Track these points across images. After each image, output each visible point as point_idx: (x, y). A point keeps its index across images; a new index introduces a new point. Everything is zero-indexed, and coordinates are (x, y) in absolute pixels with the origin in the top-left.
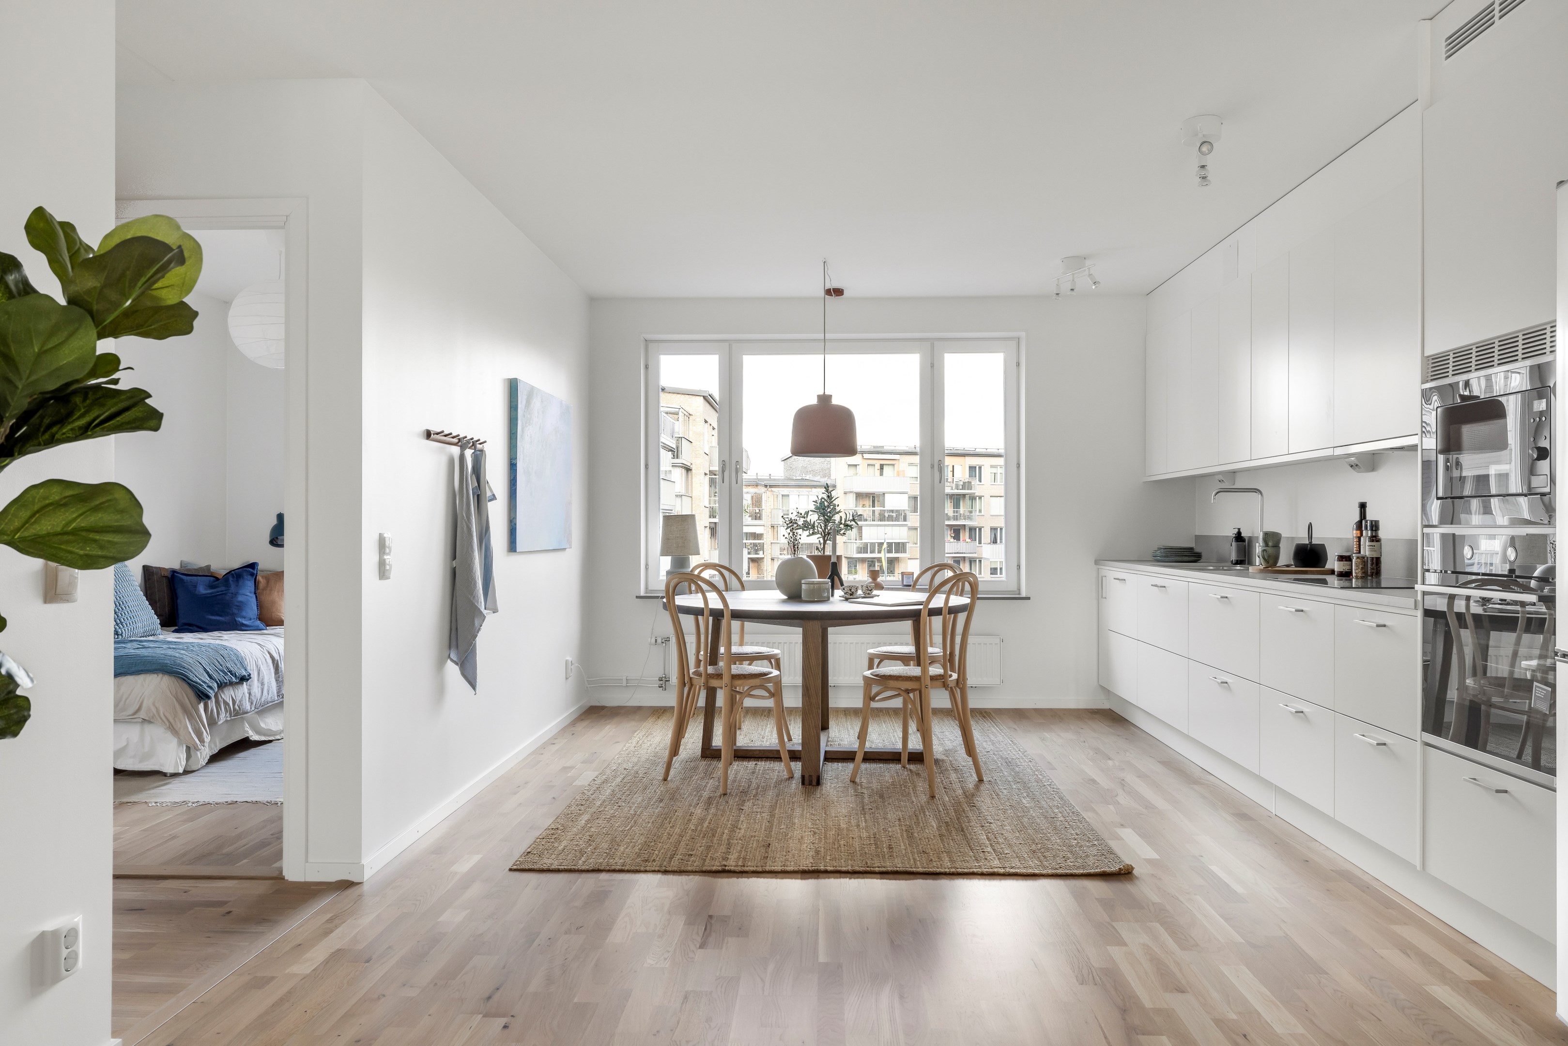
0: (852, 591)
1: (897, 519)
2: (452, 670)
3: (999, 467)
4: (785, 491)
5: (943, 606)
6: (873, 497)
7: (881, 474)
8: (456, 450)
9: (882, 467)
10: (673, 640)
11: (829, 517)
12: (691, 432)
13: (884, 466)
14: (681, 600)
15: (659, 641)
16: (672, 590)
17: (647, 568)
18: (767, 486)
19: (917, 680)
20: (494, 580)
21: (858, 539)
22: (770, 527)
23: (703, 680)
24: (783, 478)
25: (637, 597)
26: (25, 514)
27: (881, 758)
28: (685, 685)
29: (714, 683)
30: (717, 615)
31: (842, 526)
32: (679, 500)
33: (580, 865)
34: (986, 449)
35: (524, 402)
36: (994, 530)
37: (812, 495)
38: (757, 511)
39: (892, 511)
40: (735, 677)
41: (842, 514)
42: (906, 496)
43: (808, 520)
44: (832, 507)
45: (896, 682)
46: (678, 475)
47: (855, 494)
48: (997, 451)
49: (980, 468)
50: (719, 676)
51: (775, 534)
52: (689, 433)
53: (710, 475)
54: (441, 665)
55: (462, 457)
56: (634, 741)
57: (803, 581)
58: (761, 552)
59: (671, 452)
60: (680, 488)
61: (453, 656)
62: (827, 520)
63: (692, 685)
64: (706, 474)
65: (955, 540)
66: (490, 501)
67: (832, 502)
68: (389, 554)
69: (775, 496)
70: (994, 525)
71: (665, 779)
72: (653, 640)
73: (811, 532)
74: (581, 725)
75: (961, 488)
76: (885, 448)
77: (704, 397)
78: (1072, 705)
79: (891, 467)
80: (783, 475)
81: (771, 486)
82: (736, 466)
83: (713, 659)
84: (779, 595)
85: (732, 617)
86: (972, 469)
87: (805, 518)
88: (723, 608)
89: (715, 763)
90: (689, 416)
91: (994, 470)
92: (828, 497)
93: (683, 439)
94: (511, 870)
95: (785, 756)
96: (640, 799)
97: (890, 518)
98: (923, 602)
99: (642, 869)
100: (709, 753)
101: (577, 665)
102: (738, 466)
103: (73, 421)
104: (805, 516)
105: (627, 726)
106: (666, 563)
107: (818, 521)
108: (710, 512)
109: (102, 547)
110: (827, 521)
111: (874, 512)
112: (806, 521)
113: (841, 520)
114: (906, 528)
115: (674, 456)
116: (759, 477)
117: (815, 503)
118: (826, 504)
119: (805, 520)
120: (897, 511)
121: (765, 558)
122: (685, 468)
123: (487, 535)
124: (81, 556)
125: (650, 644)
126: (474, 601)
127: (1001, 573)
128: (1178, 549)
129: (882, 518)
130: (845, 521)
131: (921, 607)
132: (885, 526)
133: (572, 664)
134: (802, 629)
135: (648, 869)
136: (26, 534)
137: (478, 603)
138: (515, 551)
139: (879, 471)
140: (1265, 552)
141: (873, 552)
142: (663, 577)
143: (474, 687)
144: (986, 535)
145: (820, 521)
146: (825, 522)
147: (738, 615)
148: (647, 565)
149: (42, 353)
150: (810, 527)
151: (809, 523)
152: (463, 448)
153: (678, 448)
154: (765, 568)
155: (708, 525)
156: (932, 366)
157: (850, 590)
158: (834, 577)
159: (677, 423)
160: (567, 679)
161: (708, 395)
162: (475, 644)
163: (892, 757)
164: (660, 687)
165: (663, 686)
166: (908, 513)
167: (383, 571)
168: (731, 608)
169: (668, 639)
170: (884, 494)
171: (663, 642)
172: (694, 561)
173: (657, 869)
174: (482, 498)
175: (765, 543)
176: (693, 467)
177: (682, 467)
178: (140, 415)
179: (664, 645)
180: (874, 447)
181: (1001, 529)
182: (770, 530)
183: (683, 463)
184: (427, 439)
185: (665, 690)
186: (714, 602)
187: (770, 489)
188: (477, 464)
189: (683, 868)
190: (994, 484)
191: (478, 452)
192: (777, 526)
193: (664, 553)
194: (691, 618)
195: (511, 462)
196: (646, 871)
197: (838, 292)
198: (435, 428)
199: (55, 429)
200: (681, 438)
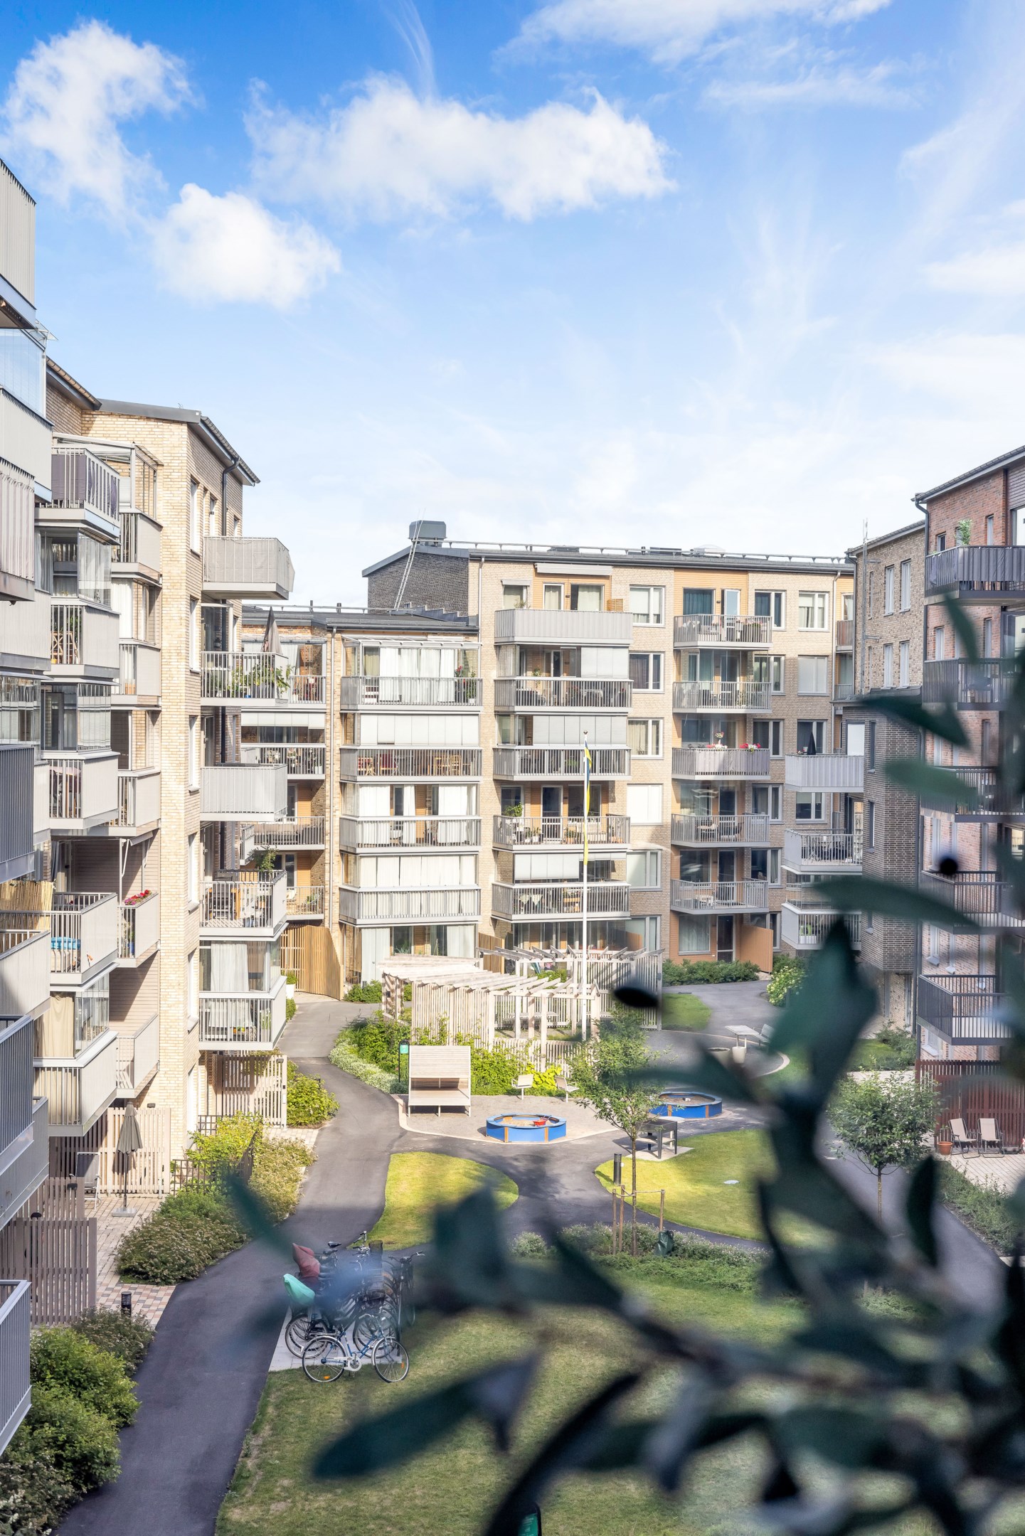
1: (606, 703)
3: (817, 594)
4: (370, 640)
6: (557, 655)
7: (573, 606)
9: (575, 590)
12: (160, 505)
13: (580, 590)
18: (332, 628)
21: (523, 742)
22: (339, 715)
24: (366, 612)
32: (129, 655)
34: (790, 558)
36: (804, 725)
37: (427, 648)
38: (312, 681)
39: (595, 684)
42: (625, 654)
46: (124, 598)
47: (518, 648)
48: (811, 560)
49: (778, 596)
51: (349, 729)
52: (153, 507)
53: (203, 601)
58: (319, 769)
59: (109, 547)
60: (126, 629)
64: (193, 600)
65: (726, 747)
69: (350, 650)
70: (805, 716)
75: (739, 637)
76: (581, 551)
77: (192, 428)
79: (595, 595)
80: (366, 606)
81: (340, 630)
86: (762, 597)
90: (155, 468)
91: (807, 602)
93: (139, 519)
97: (592, 699)
108: (203, 683)
111: (557, 684)
114: (624, 720)
115: (116, 555)
116: (315, 610)
120: (605, 685)
121: (328, 780)
122: (143, 583)
127: (818, 815)
129: (574, 699)
132: (581, 715)
139: (569, 599)
141: (554, 768)
144: (789, 734)
153: (126, 537)
154: (328, 802)
155: (198, 712)
159: (125, 480)
161: (199, 421)
166: (627, 688)
170: (579, 648)
175: (328, 749)
176: (164, 583)
177: (137, 581)
180: (555, 549)
181: (820, 725)
182: (338, 722)
183: (142, 572)
187: (338, 635)
190: (806, 629)
192: (354, 714)
200: (136, 514)
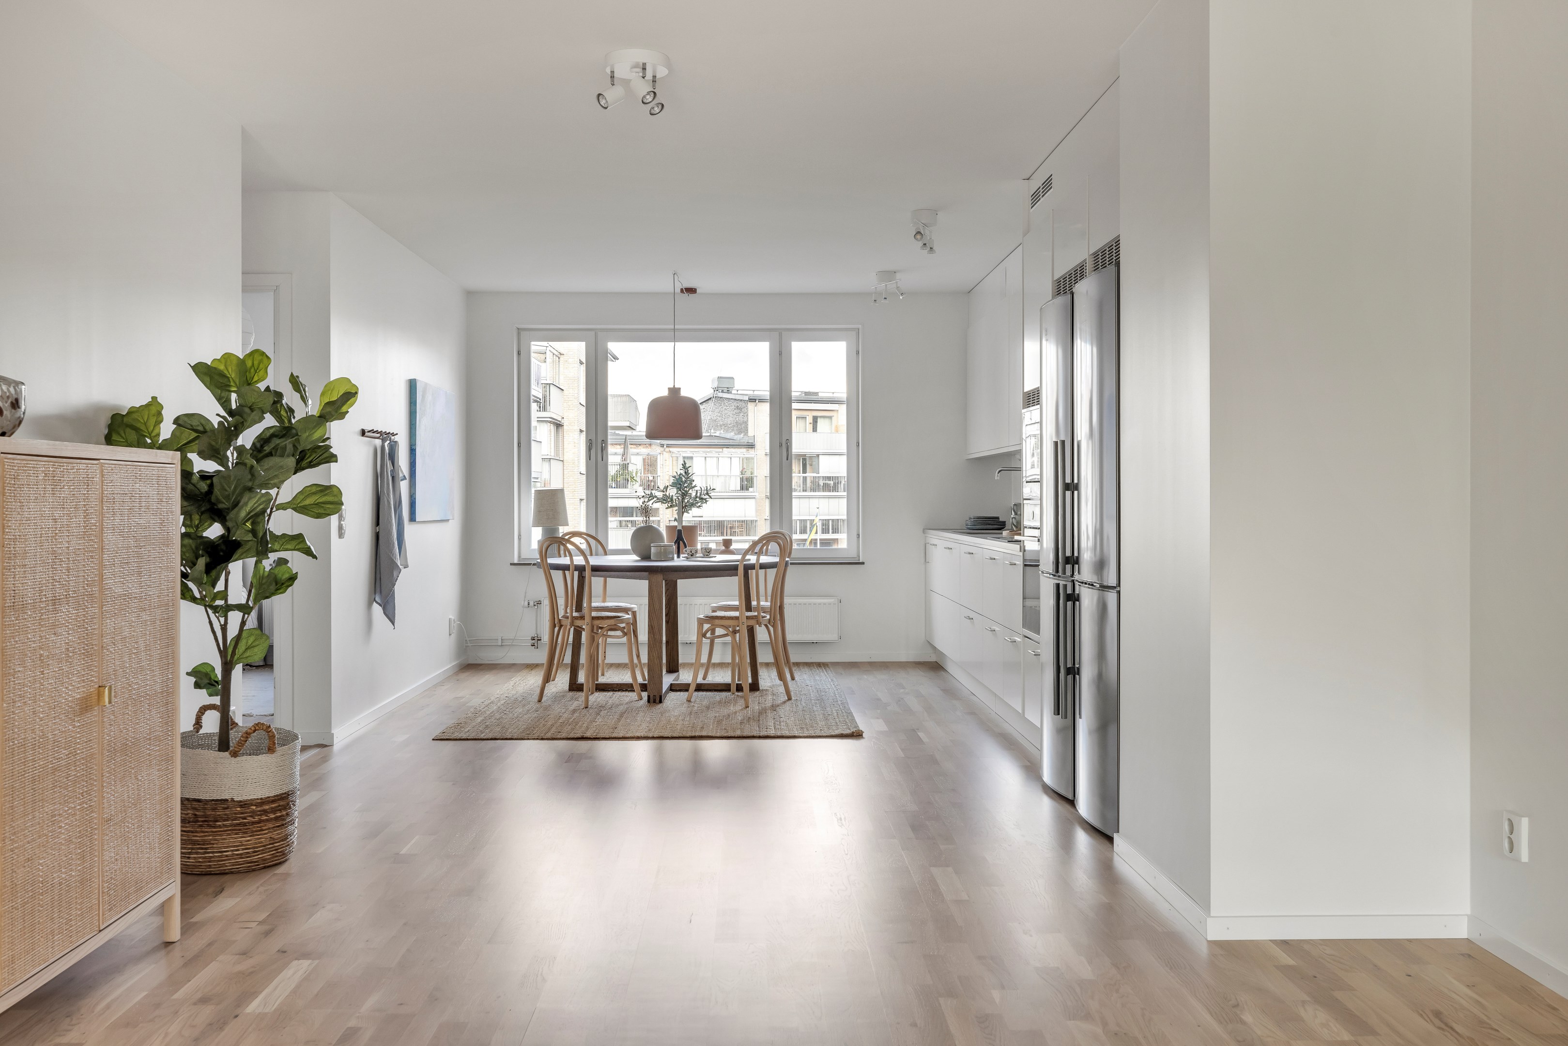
0: (692, 552)
2: (377, 609)
5: (755, 562)
6: (804, 460)
7: (815, 429)
8: (378, 442)
9: (815, 419)
10: (546, 603)
11: (686, 491)
12: (562, 377)
13: (819, 420)
14: (550, 561)
15: (532, 604)
16: (544, 553)
17: (519, 539)
19: (737, 619)
20: (405, 542)
23: (569, 620)
25: (511, 564)
26: (302, 497)
27: (716, 688)
28: (555, 626)
29: (578, 623)
30: (581, 569)
31: (698, 499)
32: (546, 465)
33: (482, 736)
35: (421, 397)
38: (651, 478)
39: (829, 478)
40: (594, 618)
41: (698, 488)
43: (668, 494)
44: (688, 482)
45: (720, 620)
50: (582, 618)
52: (559, 378)
54: (370, 605)
55: (383, 447)
56: (512, 683)
57: (652, 545)
59: (536, 404)
61: (378, 599)
62: (684, 493)
63: (561, 626)
66: (402, 480)
67: (688, 478)
68: (343, 521)
69: (675, 459)
71: (540, 701)
72: (526, 604)
73: (669, 505)
74: (463, 676)
76: (820, 394)
78: (903, 659)
79: (827, 421)
82: (602, 444)
83: (579, 608)
84: (636, 558)
85: (592, 571)
87: (664, 492)
88: (585, 564)
89: (580, 693)
90: (559, 356)
92: (685, 473)
93: (552, 387)
94: (433, 740)
95: (637, 688)
96: (521, 710)
97: (826, 488)
98: (739, 560)
99: (526, 738)
100: (575, 687)
101: (459, 623)
102: (604, 445)
103: (307, 459)
104: (665, 490)
105: (504, 675)
106: (537, 534)
107: (676, 495)
109: (325, 510)
110: (684, 495)
111: (805, 479)
112: (666, 495)
113: (697, 494)
115: (540, 407)
117: (674, 479)
118: (684, 479)
119: (664, 493)
122: (554, 423)
123: (400, 507)
124: (317, 513)
125: (524, 607)
126: (393, 558)
128: (983, 518)
129: (815, 487)
130: (701, 495)
131: (738, 563)
132: (819, 497)
133: (454, 622)
134: (648, 581)
135: (530, 738)
136: (301, 505)
137: (396, 559)
138: (415, 521)
139: (812, 425)
140: (1014, 519)
142: (535, 546)
143: (393, 624)
145: (678, 495)
146: (682, 496)
147: (596, 569)
148: (520, 535)
149: (309, 436)
150: (669, 500)
151: (668, 497)
152: (384, 441)
153: (545, 397)
156: (780, 354)
157: (691, 552)
158: (679, 542)
159: (543, 365)
160: (450, 635)
162: (394, 590)
163: (725, 688)
164: (532, 646)
165: (536, 644)
167: (341, 535)
168: (591, 564)
169: (539, 603)
170: (818, 456)
171: (535, 605)
172: (562, 530)
173: (536, 737)
174: (396, 479)
176: (565, 423)
177: (550, 422)
178: (327, 455)
179: (536, 607)
184: (362, 436)
185: (537, 648)
186: (579, 560)
188: (392, 452)
189: (554, 737)
191: (393, 443)
193: (537, 524)
194: (560, 572)
195: (411, 447)
196: (528, 739)
197: (691, 291)
198: (367, 428)
199: (301, 463)
